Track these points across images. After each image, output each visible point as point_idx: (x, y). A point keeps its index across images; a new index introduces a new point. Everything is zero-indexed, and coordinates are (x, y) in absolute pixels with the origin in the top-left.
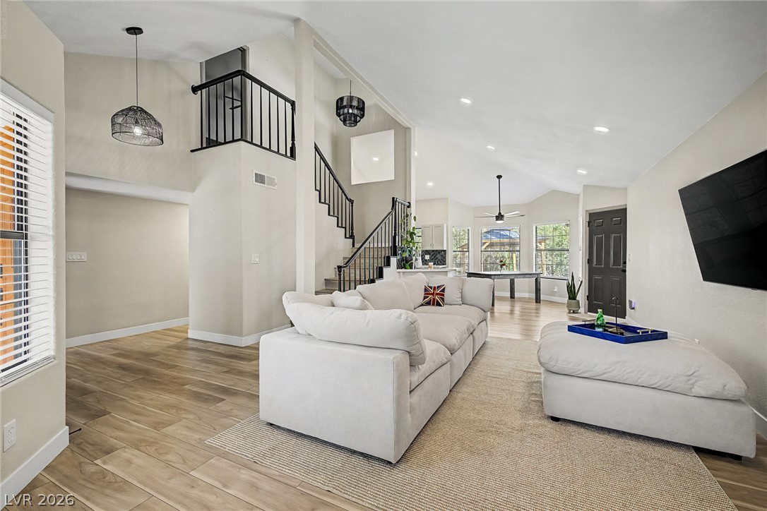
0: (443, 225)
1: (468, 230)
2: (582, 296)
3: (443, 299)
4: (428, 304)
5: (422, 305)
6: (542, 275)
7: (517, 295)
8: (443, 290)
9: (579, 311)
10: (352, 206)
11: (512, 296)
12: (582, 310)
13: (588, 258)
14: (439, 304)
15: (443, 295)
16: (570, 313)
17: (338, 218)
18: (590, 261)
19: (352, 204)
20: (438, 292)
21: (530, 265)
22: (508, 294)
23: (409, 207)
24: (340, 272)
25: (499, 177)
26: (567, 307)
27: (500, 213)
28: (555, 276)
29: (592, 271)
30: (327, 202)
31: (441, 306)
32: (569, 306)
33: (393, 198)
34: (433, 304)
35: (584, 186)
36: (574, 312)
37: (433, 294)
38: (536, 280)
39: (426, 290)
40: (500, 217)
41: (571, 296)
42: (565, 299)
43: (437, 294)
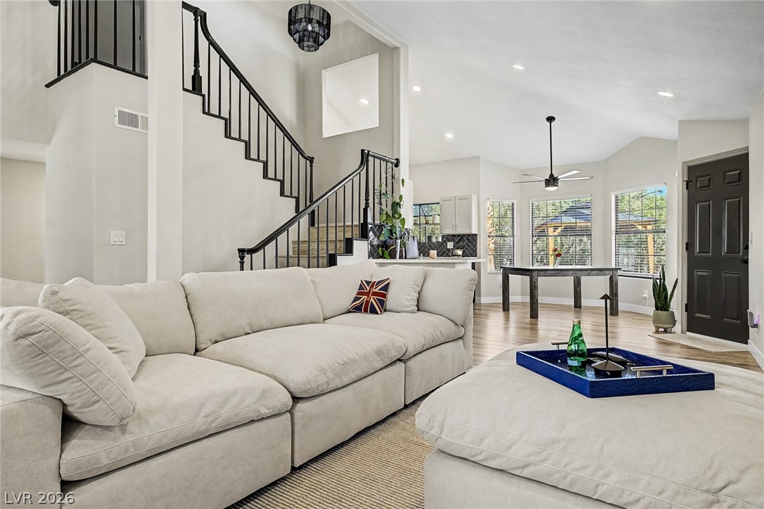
0: (470, 196)
1: (513, 204)
2: (677, 304)
3: (382, 303)
4: (357, 309)
5: (349, 312)
6: (619, 272)
7: (584, 302)
8: (386, 288)
9: (673, 330)
10: (311, 166)
11: (578, 305)
12: (678, 328)
13: (686, 241)
14: (374, 311)
15: (384, 296)
16: (657, 332)
17: (282, 183)
18: (689, 247)
19: (311, 162)
20: (376, 290)
21: (607, 257)
22: (571, 302)
23: (397, 166)
24: (242, 258)
25: (550, 119)
26: (655, 322)
27: (552, 175)
28: (638, 274)
29: (693, 263)
30: (263, 158)
31: (377, 313)
32: (656, 320)
33: (363, 151)
34: (366, 311)
35: (680, 121)
36: (665, 331)
37: (367, 294)
38: (611, 278)
39: (361, 287)
40: (552, 181)
41: (659, 305)
42: (650, 310)
43: (375, 294)
